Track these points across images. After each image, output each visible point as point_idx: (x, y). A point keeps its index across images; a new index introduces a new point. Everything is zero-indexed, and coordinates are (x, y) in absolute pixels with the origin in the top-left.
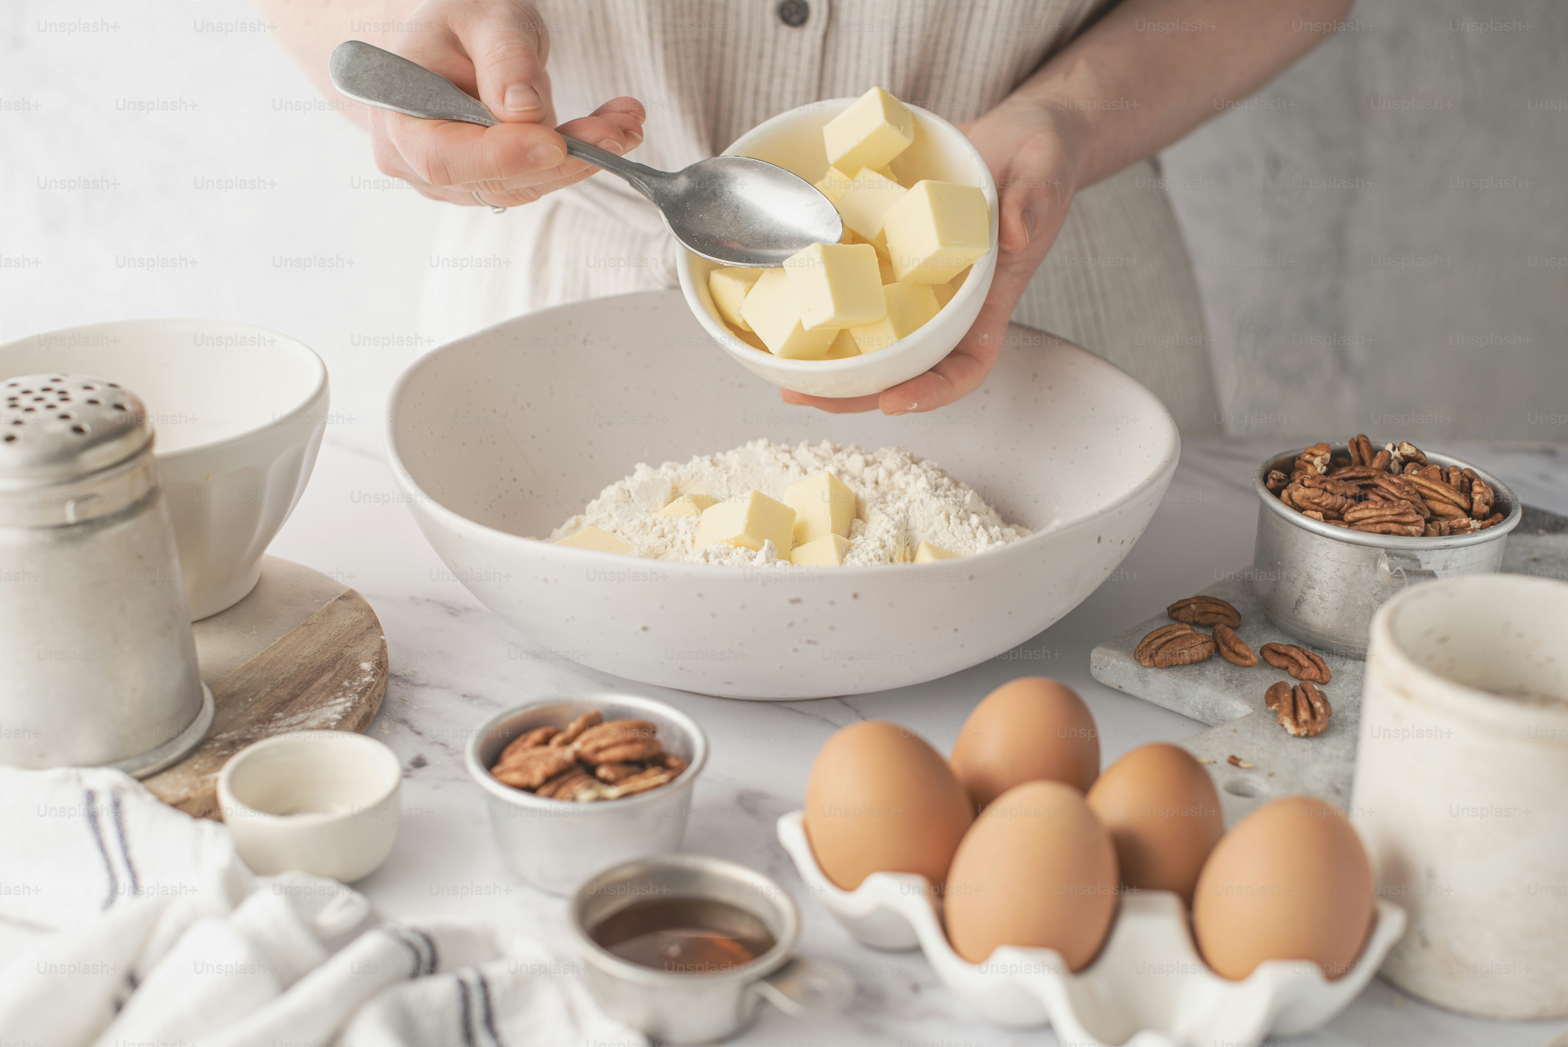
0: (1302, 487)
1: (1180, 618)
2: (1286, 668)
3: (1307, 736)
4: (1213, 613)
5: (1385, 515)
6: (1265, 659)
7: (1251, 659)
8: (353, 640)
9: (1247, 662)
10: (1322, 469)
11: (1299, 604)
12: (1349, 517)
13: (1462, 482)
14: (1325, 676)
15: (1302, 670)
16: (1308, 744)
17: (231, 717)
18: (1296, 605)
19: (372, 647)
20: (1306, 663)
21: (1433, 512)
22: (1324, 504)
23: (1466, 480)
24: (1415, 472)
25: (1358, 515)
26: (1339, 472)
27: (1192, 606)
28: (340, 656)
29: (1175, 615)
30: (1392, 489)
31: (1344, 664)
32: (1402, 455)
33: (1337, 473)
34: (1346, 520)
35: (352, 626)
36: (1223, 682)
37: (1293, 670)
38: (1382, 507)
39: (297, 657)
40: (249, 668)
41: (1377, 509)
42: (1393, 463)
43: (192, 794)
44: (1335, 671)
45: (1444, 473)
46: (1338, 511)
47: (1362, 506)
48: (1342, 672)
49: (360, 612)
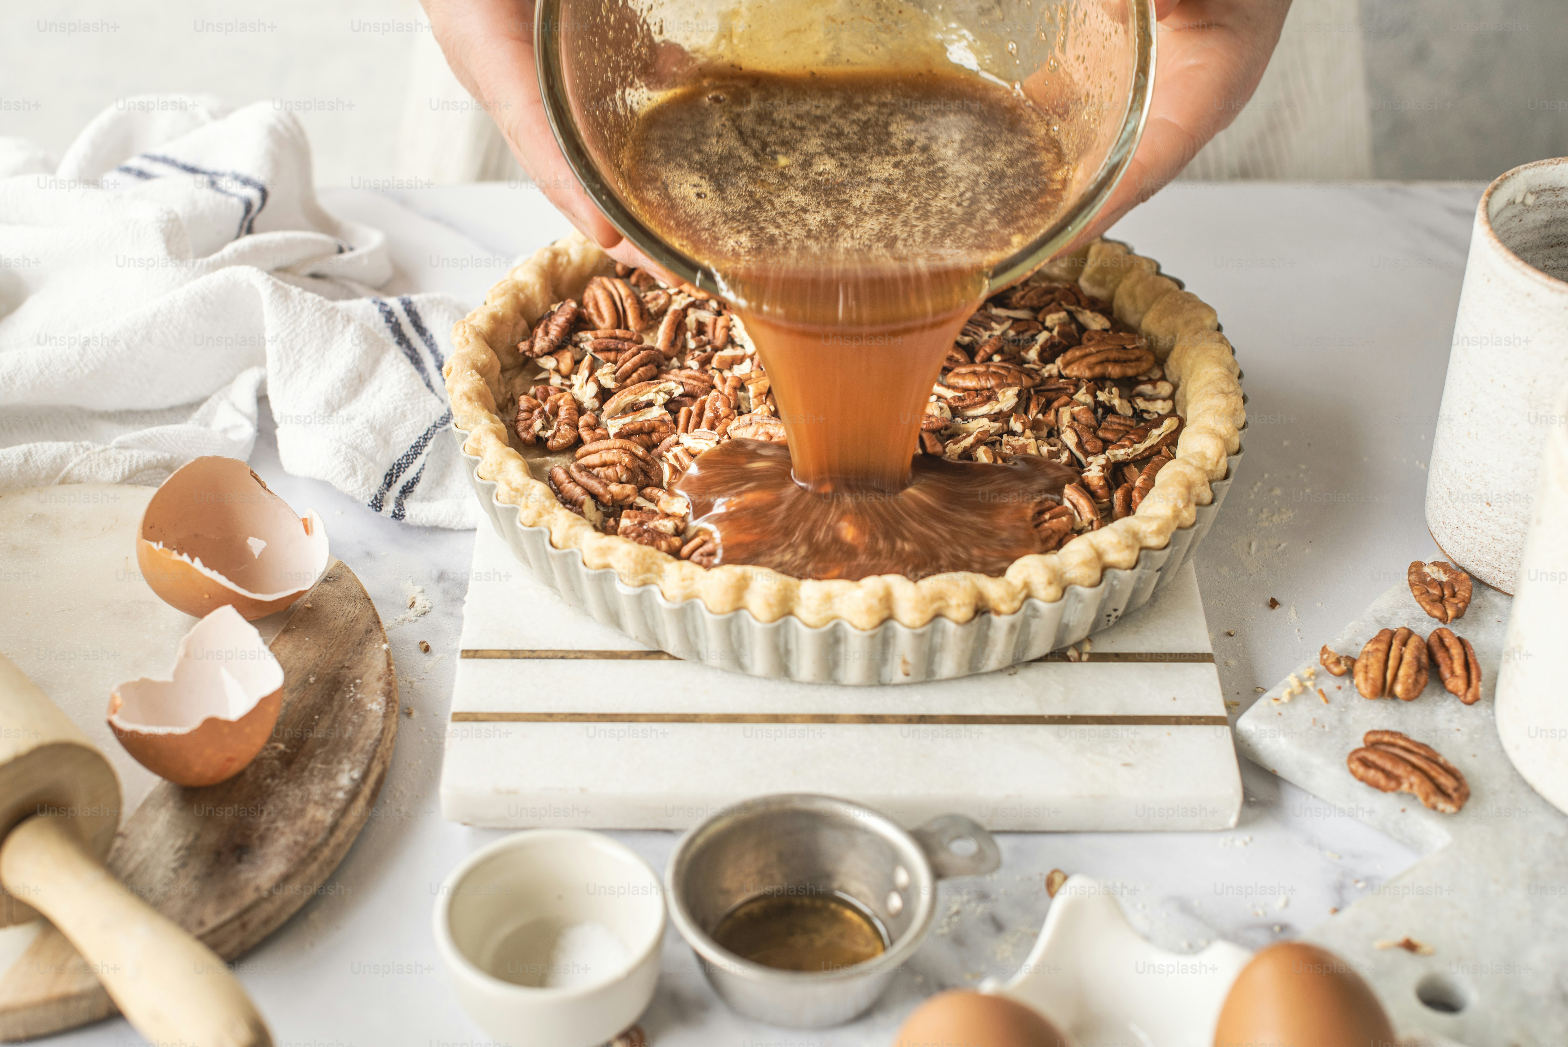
19: (376, 666)
49: (353, 604)
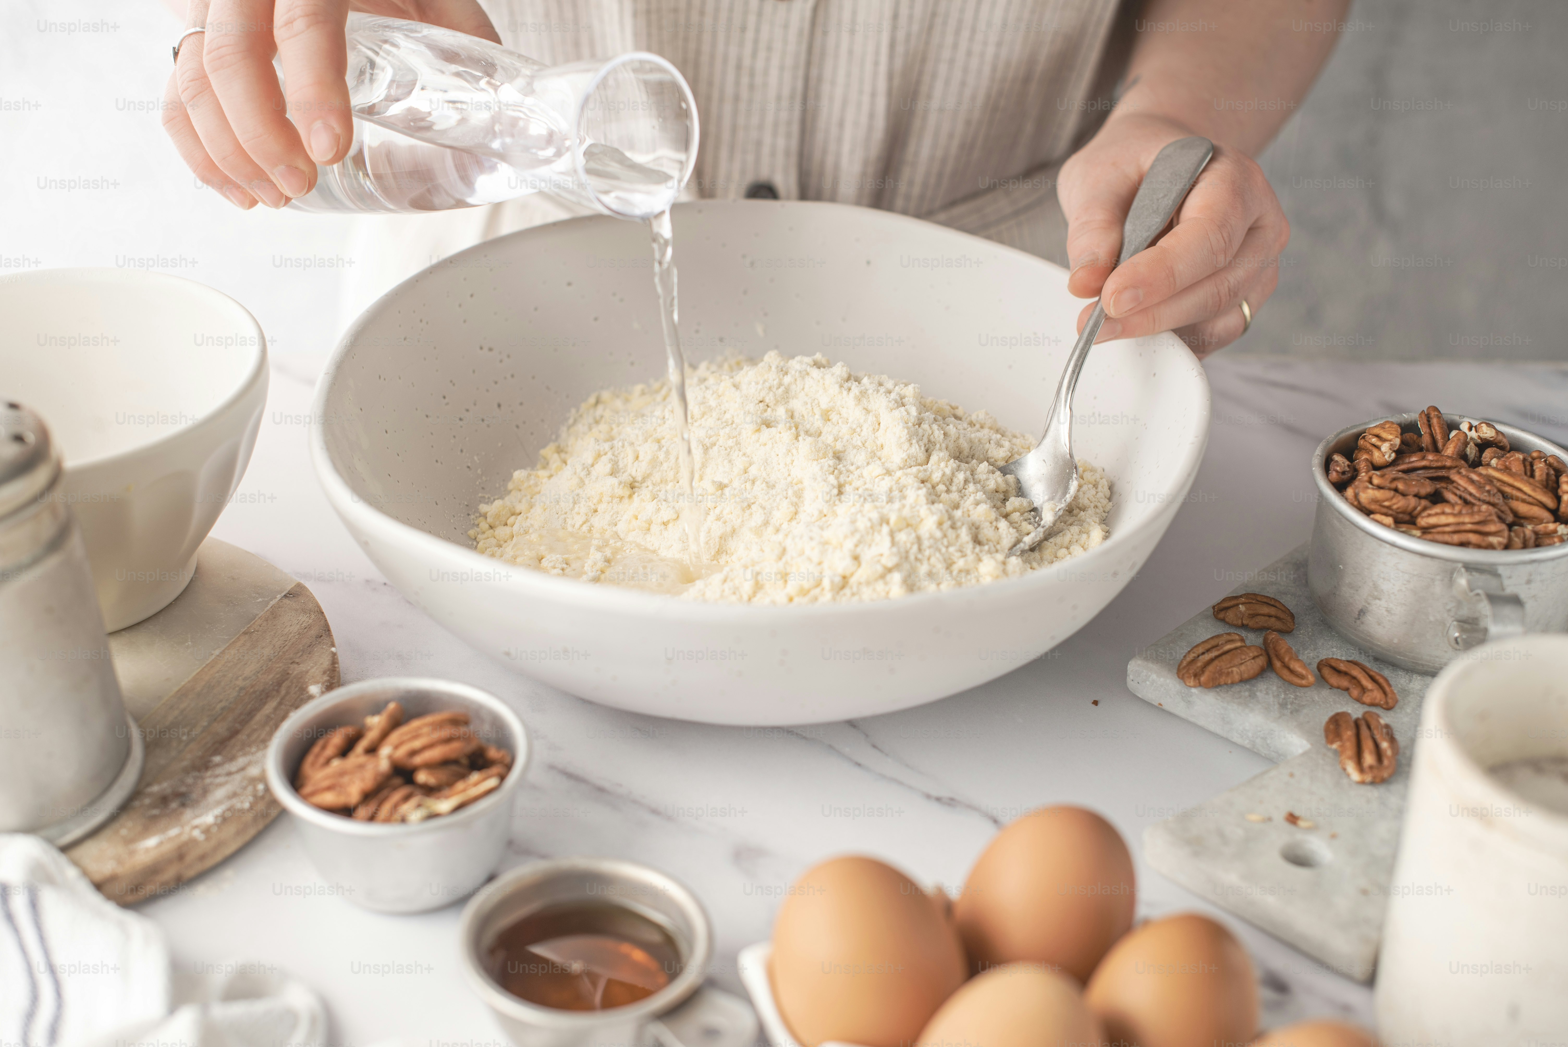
0: (1370, 486)
1: (1227, 620)
2: (1347, 689)
3: (1373, 783)
4: (1264, 615)
5: (1464, 523)
6: (1323, 677)
7: (1307, 679)
8: (301, 653)
9: (1304, 682)
10: (1390, 456)
11: (1362, 614)
12: (1423, 522)
13: (1548, 474)
14: (1390, 701)
15: (1364, 693)
16: (1374, 793)
17: (162, 762)
18: (1359, 615)
19: (322, 664)
20: (1367, 684)
21: (1515, 514)
22: (1395, 507)
23: (1552, 472)
24: (1494, 462)
25: (1433, 520)
26: (1409, 459)
27: (1240, 606)
28: (285, 675)
29: (1221, 615)
30: (1472, 489)
31: (1410, 681)
32: (1479, 437)
33: (1407, 460)
34: (1418, 525)
35: (299, 634)
36: (1277, 706)
37: (1355, 692)
38: (1460, 514)
39: (237, 679)
40: (182, 694)
41: (1454, 515)
42: (1469, 446)
43: (120, 870)
44: (1401, 690)
45: (1527, 464)
46: (1410, 514)
47: (1437, 509)
48: (1409, 692)
49: (308, 615)
